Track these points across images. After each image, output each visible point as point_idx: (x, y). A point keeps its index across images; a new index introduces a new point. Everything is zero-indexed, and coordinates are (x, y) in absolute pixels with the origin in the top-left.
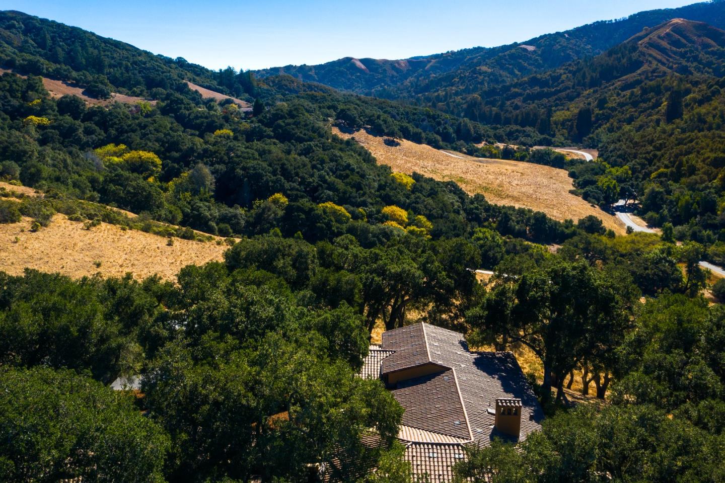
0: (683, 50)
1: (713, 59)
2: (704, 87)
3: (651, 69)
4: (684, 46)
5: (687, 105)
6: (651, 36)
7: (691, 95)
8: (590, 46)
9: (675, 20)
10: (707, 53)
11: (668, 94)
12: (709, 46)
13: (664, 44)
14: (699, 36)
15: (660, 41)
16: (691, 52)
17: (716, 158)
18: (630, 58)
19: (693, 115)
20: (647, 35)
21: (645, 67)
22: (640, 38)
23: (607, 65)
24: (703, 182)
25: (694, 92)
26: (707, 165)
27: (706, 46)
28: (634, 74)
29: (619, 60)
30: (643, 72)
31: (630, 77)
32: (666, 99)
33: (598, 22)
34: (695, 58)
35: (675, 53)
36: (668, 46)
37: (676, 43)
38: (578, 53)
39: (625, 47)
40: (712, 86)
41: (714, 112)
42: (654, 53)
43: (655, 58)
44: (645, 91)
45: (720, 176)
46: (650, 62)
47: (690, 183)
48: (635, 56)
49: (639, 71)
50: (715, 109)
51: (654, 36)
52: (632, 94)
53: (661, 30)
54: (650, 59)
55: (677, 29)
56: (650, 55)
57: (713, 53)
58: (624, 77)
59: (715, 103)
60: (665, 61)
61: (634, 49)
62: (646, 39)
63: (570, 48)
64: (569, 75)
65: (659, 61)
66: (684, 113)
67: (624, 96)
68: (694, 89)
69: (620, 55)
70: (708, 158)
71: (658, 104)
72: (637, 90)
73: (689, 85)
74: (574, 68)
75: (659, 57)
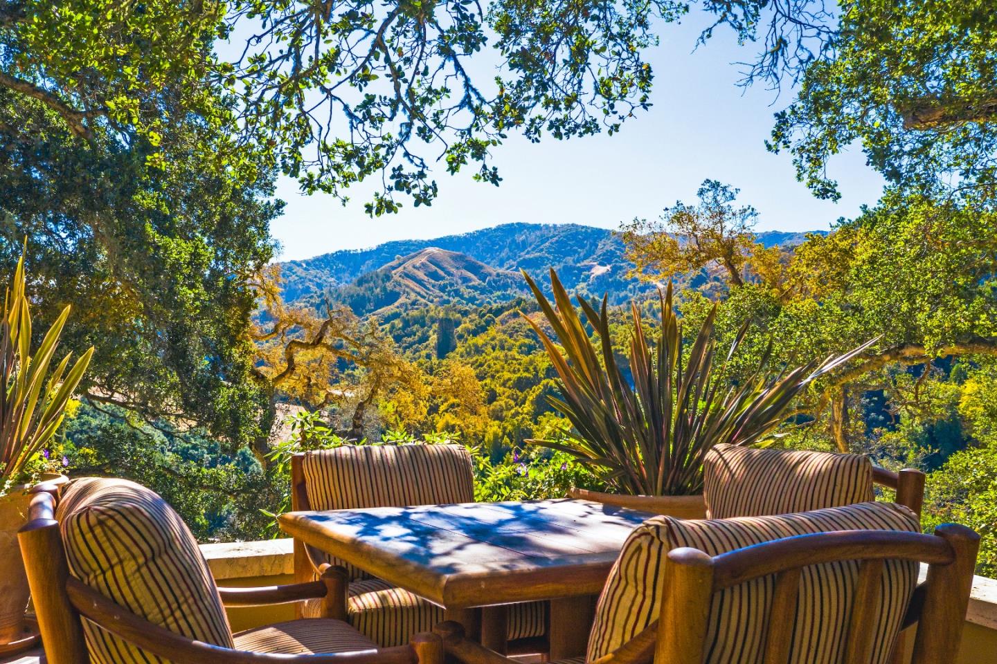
0: (441, 282)
1: (476, 294)
2: (473, 316)
3: (410, 301)
4: (443, 278)
5: (461, 337)
6: (405, 265)
7: (463, 326)
8: (333, 279)
9: (430, 249)
10: (468, 287)
11: (436, 326)
12: (470, 280)
13: (421, 274)
14: (457, 268)
15: (416, 271)
16: (451, 285)
17: (519, 379)
18: (384, 289)
19: (469, 346)
20: (400, 265)
21: (402, 300)
22: (394, 268)
23: (358, 295)
24: (509, 408)
25: (465, 323)
26: (510, 388)
27: (465, 280)
28: (392, 307)
29: (371, 289)
30: (402, 305)
31: (387, 310)
32: (435, 331)
33: (340, 251)
34: (457, 293)
35: (434, 286)
36: (426, 278)
37: (434, 276)
38: (320, 286)
39: (377, 276)
40: (484, 315)
41: (493, 343)
42: (412, 284)
43: (413, 290)
44: (407, 324)
45: (530, 398)
46: (408, 294)
47: (493, 411)
48: (389, 286)
49: (396, 304)
50: (493, 339)
51: (408, 265)
52: (393, 327)
53: (415, 260)
54: (407, 290)
55: (433, 260)
56: (407, 286)
57: (475, 288)
58: (379, 311)
59: (492, 331)
60: (422, 293)
61: (388, 277)
62: (401, 269)
63: (310, 280)
64: (312, 309)
65: (419, 294)
66: (458, 345)
67: (383, 330)
68: (464, 319)
69: (371, 284)
70: (509, 379)
71: (425, 338)
72: (398, 323)
73: (459, 315)
74: (318, 301)
75: (418, 290)
